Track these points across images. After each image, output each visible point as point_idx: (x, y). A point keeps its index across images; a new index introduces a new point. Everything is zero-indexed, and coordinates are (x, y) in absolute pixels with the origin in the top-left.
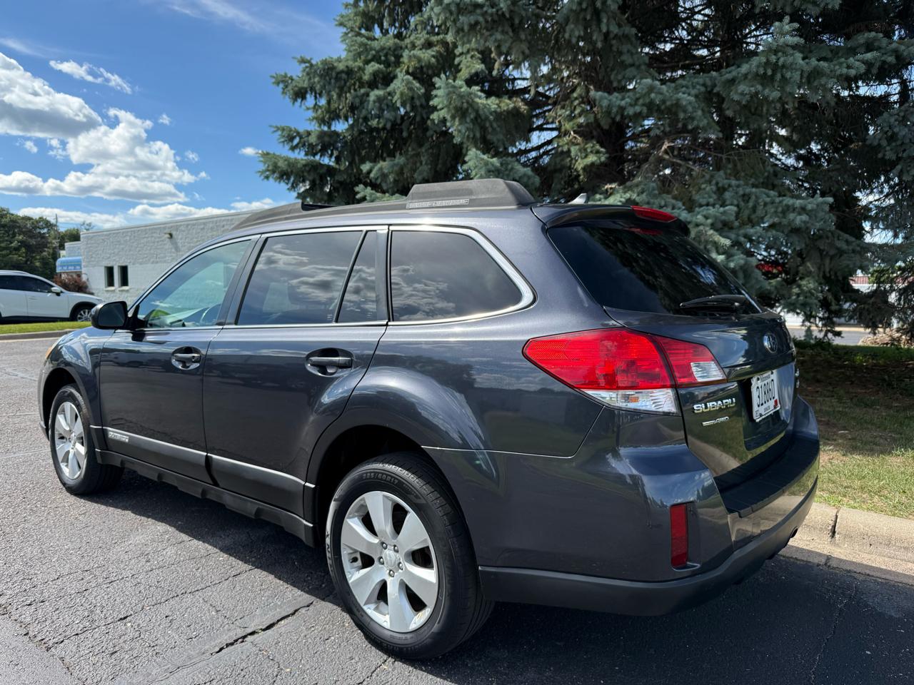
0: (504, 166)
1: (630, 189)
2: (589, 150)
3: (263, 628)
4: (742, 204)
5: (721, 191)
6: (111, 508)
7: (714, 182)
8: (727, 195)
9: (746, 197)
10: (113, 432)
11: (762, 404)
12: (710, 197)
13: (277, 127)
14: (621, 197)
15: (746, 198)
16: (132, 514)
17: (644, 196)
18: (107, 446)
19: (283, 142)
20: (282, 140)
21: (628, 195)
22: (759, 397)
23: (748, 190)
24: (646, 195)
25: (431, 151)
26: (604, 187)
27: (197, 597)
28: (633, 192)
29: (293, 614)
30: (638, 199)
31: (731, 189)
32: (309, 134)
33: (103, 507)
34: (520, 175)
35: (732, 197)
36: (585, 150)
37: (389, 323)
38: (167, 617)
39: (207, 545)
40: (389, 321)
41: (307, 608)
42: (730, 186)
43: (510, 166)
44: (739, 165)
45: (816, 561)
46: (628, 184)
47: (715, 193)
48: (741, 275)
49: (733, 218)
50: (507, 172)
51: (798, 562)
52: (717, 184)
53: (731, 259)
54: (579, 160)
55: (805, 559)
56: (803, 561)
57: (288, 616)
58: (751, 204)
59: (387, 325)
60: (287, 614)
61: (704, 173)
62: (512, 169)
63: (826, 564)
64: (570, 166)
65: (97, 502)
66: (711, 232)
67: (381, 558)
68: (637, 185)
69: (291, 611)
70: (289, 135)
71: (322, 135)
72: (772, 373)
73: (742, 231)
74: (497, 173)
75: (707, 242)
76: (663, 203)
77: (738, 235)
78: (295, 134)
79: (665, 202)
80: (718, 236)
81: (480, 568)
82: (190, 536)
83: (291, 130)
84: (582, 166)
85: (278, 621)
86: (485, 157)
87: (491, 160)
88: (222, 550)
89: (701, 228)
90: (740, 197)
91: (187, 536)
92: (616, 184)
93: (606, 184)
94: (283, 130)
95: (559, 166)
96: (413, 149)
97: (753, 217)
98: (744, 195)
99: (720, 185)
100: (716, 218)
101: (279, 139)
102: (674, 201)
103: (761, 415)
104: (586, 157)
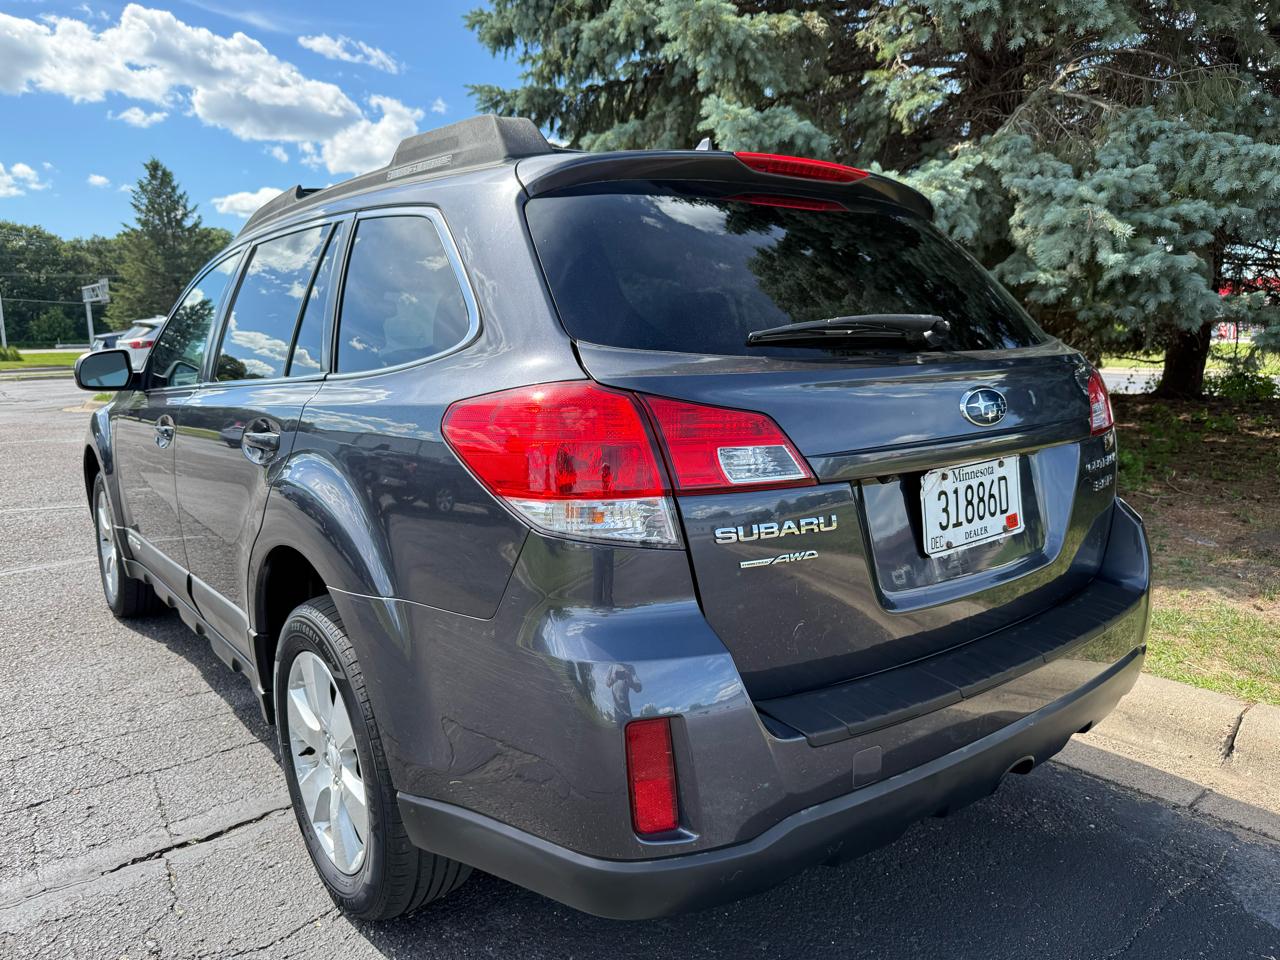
0: (769, 121)
1: (986, 147)
2: (918, 86)
3: (200, 838)
4: (1180, 161)
5: (1144, 140)
6: (147, 639)
7: (1133, 126)
8: (1154, 148)
9: (1188, 149)
10: (134, 536)
11: (958, 524)
12: (1122, 152)
13: (473, 87)
14: (969, 163)
15: (1190, 150)
16: (166, 649)
17: (1007, 158)
18: (131, 553)
19: (484, 109)
20: (482, 106)
21: (979, 159)
22: (945, 510)
23: (1193, 136)
24: (1011, 157)
25: (681, 108)
26: (952, 149)
27: (152, 779)
28: (990, 152)
29: (258, 820)
30: (995, 163)
31: (1163, 136)
32: (516, 95)
33: (138, 636)
34: (790, 133)
35: (1163, 151)
36: (913, 87)
37: (329, 377)
38: (89, 808)
39: (223, 700)
40: (331, 372)
41: (282, 812)
42: (1161, 131)
43: (777, 121)
44: (1189, 93)
45: (1172, 797)
46: (985, 138)
47: (1133, 145)
48: (1166, 287)
49: (1158, 186)
50: (772, 130)
51: (1139, 799)
52: (1139, 128)
53: (1139, 258)
54: (904, 102)
55: (1154, 793)
56: (1151, 796)
57: (250, 821)
58: (1195, 161)
59: (325, 379)
60: (248, 819)
61: (1120, 113)
62: (780, 124)
63: (1191, 805)
64: (889, 114)
65: (136, 629)
66: (1105, 212)
67: (326, 754)
68: (998, 141)
69: (258, 814)
70: (491, 99)
71: (532, 94)
72: (1001, 464)
73: (1169, 210)
74: (753, 132)
75: (1096, 232)
76: (1036, 168)
77: (1162, 217)
78: (499, 98)
79: (1041, 166)
80: (1114, 220)
81: (398, 795)
82: (211, 685)
83: (491, 90)
84: (905, 113)
85: (230, 829)
86: (734, 108)
87: (742, 111)
88: (236, 711)
89: (1087, 207)
90: (1178, 149)
91: (208, 685)
92: (971, 142)
93: (957, 144)
94: (480, 90)
95: (872, 117)
96: (659, 108)
97: (1197, 182)
98: (1186, 146)
99: (1142, 131)
100: (1119, 189)
101: (477, 105)
102: (1057, 164)
103: (949, 546)
104: (913, 97)
